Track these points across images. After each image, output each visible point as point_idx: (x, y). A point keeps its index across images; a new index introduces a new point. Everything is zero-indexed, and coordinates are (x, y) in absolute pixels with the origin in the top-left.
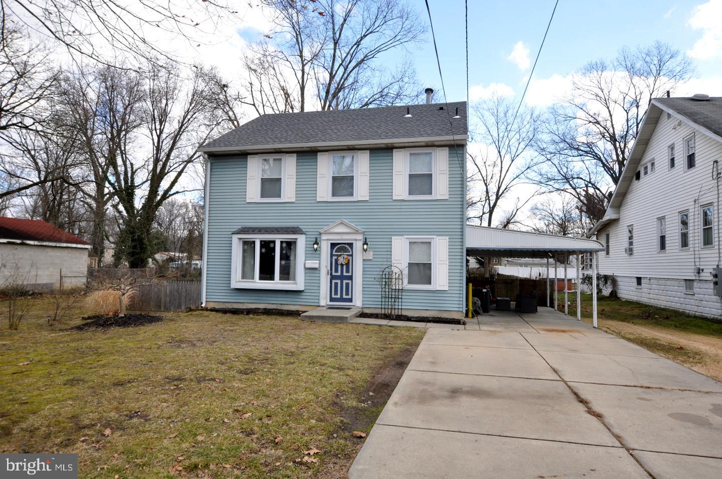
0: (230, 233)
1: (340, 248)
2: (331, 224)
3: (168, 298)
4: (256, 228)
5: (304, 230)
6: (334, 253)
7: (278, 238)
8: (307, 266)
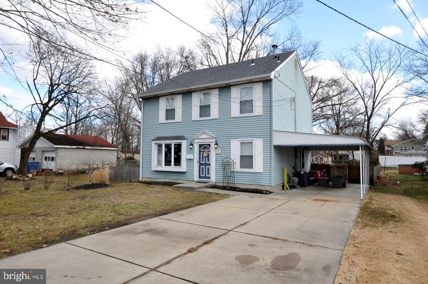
0: (151, 140)
1: (204, 147)
2: (199, 133)
3: (126, 175)
4: (164, 137)
5: (186, 137)
6: (201, 150)
7: (173, 142)
8: (187, 158)
